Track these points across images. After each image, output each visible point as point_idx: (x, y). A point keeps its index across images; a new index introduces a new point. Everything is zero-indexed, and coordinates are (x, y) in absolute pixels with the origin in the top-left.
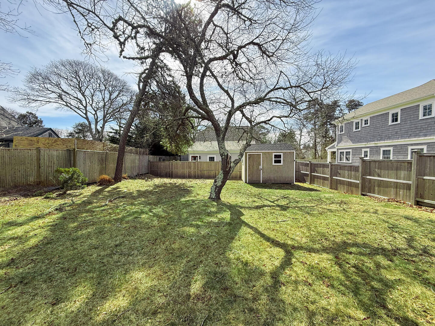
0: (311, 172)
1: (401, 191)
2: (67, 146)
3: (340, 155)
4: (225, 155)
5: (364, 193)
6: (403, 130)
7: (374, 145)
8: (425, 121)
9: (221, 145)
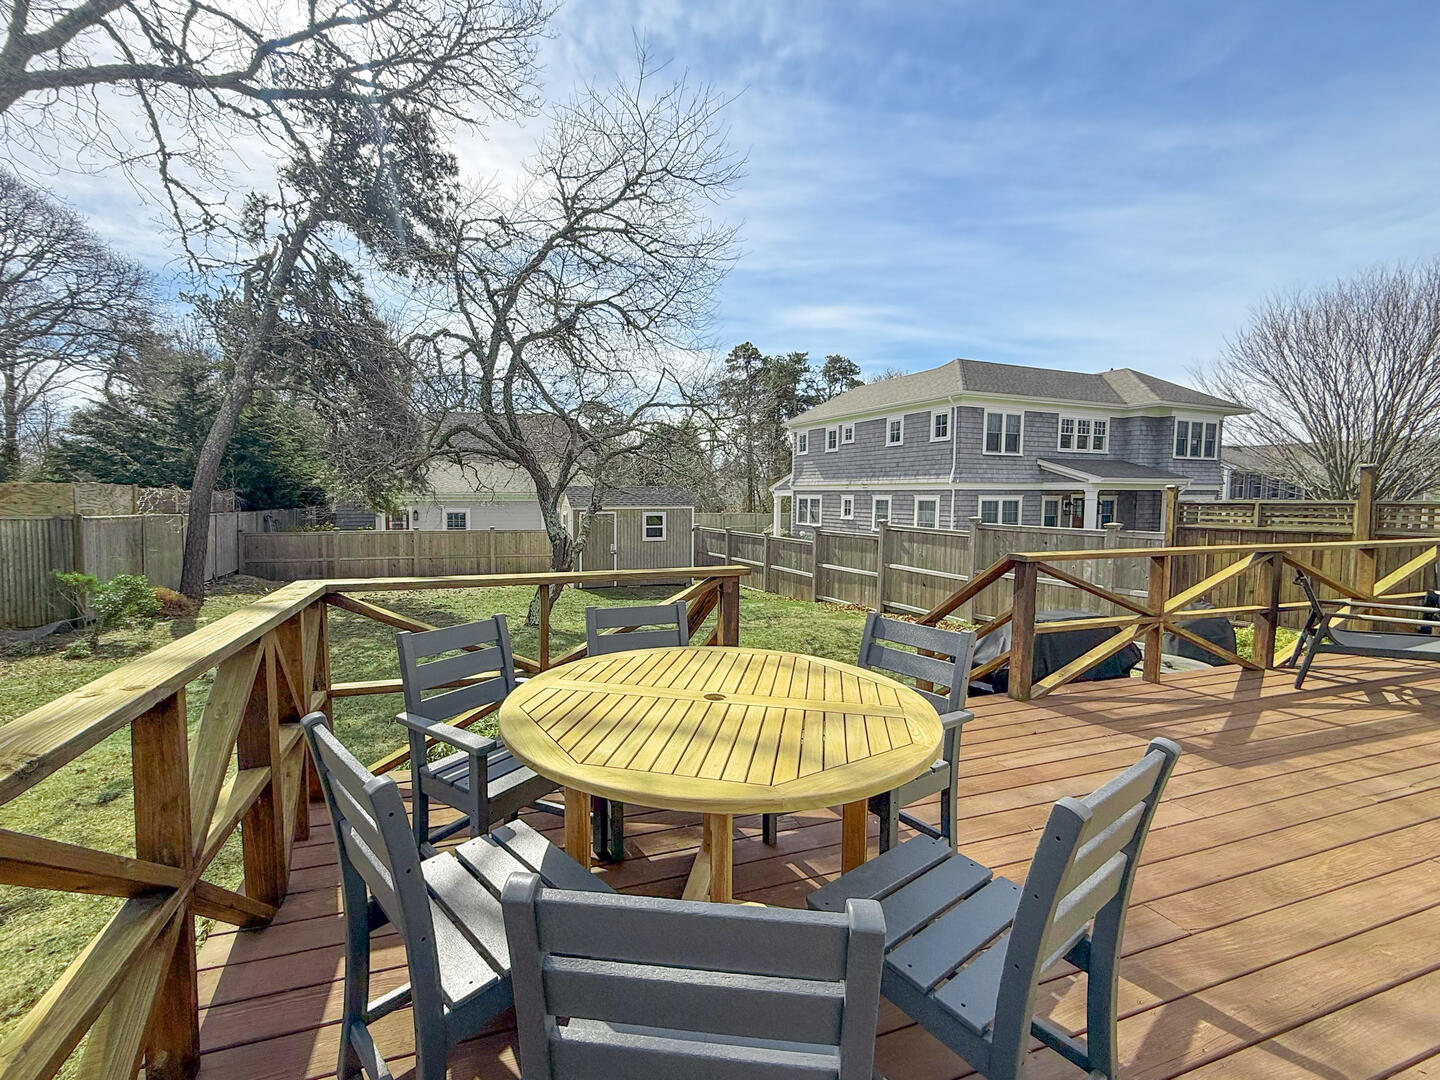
0: (730, 555)
1: (867, 588)
2: (46, 507)
3: (800, 508)
4: (560, 539)
5: (819, 597)
6: (907, 459)
7: (860, 488)
8: (937, 447)
9: (551, 517)
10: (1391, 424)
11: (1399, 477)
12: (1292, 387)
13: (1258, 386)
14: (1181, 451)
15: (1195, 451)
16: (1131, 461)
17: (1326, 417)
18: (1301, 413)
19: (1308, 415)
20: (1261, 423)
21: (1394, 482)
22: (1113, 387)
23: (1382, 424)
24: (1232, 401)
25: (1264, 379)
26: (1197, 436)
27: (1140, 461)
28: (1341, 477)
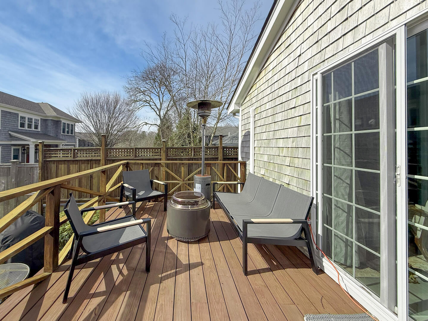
10: (109, 129)
11: (110, 141)
12: (90, 117)
13: (83, 116)
14: (64, 132)
15: (68, 132)
16: (49, 134)
17: (97, 126)
18: (93, 125)
19: (94, 124)
20: (85, 126)
21: (110, 143)
22: (42, 108)
23: (107, 128)
24: (78, 119)
25: (85, 114)
26: (68, 128)
27: (51, 134)
28: (101, 141)
